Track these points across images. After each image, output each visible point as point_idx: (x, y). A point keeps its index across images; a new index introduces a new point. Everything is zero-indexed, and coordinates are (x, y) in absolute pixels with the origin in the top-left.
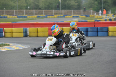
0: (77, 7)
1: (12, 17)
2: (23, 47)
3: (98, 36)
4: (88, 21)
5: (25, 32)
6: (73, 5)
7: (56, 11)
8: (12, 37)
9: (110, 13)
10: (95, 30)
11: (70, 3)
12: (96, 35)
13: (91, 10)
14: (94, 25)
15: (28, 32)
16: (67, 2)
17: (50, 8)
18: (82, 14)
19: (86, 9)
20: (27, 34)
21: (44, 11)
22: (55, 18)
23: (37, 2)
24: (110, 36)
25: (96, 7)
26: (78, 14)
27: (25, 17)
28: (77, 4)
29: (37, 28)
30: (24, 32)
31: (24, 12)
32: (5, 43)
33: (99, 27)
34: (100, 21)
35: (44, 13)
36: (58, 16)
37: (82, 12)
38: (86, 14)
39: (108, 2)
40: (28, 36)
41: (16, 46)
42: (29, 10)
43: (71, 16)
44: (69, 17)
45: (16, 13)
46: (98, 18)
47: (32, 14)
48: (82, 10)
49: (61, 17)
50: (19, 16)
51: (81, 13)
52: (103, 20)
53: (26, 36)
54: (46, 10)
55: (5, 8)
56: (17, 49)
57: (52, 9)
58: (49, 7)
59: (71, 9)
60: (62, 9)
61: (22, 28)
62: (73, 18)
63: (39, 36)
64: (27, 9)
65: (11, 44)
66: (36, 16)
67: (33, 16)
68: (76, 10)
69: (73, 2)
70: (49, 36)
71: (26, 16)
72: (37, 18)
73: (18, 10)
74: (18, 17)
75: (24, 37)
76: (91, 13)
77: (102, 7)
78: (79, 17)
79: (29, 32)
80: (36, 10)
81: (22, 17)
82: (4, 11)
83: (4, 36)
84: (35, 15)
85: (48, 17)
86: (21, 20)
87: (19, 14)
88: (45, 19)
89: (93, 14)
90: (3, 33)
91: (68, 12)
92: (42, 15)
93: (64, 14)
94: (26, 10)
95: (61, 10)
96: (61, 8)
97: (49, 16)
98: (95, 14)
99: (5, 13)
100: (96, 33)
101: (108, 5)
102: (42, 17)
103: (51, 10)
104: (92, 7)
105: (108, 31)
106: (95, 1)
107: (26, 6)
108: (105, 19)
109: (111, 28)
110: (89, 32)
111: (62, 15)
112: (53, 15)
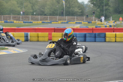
0: (80, 14)
1: (18, 22)
3: (95, 41)
4: (89, 27)
6: (76, 12)
7: (60, 17)
9: (111, 20)
11: (74, 10)
13: (93, 17)
15: (29, 37)
16: (71, 9)
17: (55, 15)
18: (85, 21)
19: (89, 16)
21: (49, 17)
22: (58, 23)
23: (43, 8)
24: (107, 42)
25: (99, 14)
27: (30, 22)
28: (80, 11)
31: (30, 17)
34: (100, 27)
35: (48, 19)
36: (62, 21)
37: (85, 19)
38: (89, 21)
39: (110, 10)
40: (29, 41)
41: (14, 50)
42: (35, 16)
43: (75, 22)
44: (72, 23)
45: (22, 19)
47: (37, 20)
48: (85, 17)
49: (64, 23)
50: (25, 21)
51: (84, 20)
52: (103, 27)
53: (27, 40)
54: (51, 16)
55: (12, 13)
57: (57, 15)
58: (53, 14)
60: (66, 16)
62: (76, 24)
63: (39, 40)
64: (33, 14)
65: (10, 48)
66: (41, 22)
67: (38, 22)
68: (79, 17)
69: (77, 8)
70: (49, 41)
71: (32, 21)
74: (24, 22)
75: (25, 41)
76: (94, 20)
80: (41, 16)
81: (28, 22)
82: (11, 16)
84: (40, 20)
85: (52, 23)
86: (27, 26)
87: (25, 20)
88: (49, 24)
91: (71, 18)
92: (46, 21)
93: (67, 20)
94: (32, 16)
95: (64, 17)
96: (65, 14)
97: (54, 21)
98: (97, 20)
99: (12, 18)
100: (94, 38)
102: (47, 23)
103: (55, 17)
105: (105, 37)
106: (98, 8)
107: (32, 12)
108: (106, 25)
109: (108, 34)
110: (87, 38)
111: (66, 21)
112: (58, 21)
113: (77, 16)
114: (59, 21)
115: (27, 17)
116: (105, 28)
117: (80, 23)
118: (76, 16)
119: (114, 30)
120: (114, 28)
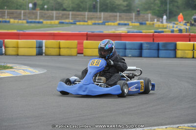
0: (125, 8)
1: (18, 22)
2: (34, 71)
3: (158, 57)
5: (40, 47)
6: (118, 5)
7: (91, 13)
8: (18, 55)
10: (155, 47)
11: (115, 2)
12: (156, 55)
13: (148, 14)
14: (153, 39)
15: (44, 48)
17: (81, 9)
18: (134, 21)
19: (141, 12)
20: (42, 50)
21: (71, 13)
22: (88, 25)
24: (178, 58)
25: (157, 9)
26: (127, 20)
27: (39, 22)
28: (125, 3)
29: (59, 41)
30: (36, 48)
31: (38, 13)
32: (5, 65)
33: (162, 42)
34: (163, 32)
35: (70, 16)
36: (93, 22)
37: (134, 18)
38: (141, 21)
39: (177, 2)
40: (44, 54)
41: (23, 70)
42: (46, 12)
43: (116, 23)
44: (113, 24)
45: (24, 16)
46: (161, 26)
47: (51, 18)
48: (134, 14)
49: (99, 24)
50: (30, 20)
51: (132, 19)
52: (168, 31)
53: (40, 53)
54: (75, 13)
55: (7, 6)
56: (26, 74)
57: (84, 10)
58: (78, 8)
59: (115, 12)
60: (101, 11)
61: (35, 40)
63: (61, 54)
64: (42, 9)
65: (16, 66)
66: (57, 22)
67: (53, 22)
68: (123, 14)
70: (78, 55)
71: (41, 20)
72: (59, 25)
73: (27, 11)
74: (28, 22)
75: (37, 55)
76: (149, 19)
77: (167, 10)
78: (128, 25)
79: (46, 48)
80: (58, 12)
81: (35, 22)
82: (5, 12)
83: (4, 53)
84: (56, 19)
85: (78, 23)
87: (29, 18)
88: (73, 26)
89: (152, 20)
90: (3, 48)
91: (110, 16)
92: (67, 21)
93: (104, 19)
94: (41, 11)
95: (98, 13)
96: (100, 9)
97: (79, 21)
98: (156, 20)
99: (6, 14)
100: (156, 51)
101: (178, 7)
102: (67, 23)
103: (82, 13)
104: (150, 10)
105: (175, 49)
107: (41, 3)
108: (172, 29)
109: (180, 44)
110: (144, 50)
111: (101, 20)
112: (86, 20)
113: (121, 13)
114: (89, 21)
115: (33, 13)
116: (170, 33)
117: (125, 25)
118: (119, 12)
119: (189, 38)
120: (190, 35)
